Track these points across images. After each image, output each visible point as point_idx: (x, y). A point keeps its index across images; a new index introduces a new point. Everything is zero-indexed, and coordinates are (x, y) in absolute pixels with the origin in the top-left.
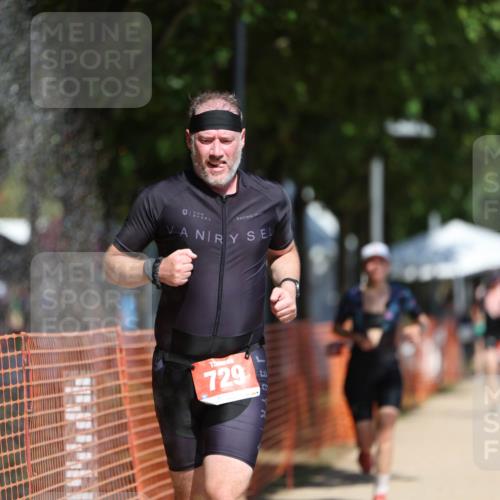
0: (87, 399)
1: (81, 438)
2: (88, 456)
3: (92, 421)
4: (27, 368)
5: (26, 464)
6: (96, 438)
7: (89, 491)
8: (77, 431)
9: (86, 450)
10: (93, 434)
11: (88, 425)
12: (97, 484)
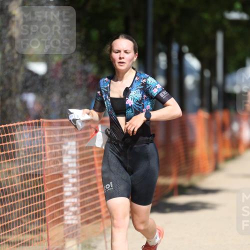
0: (74, 152)
1: (71, 172)
2: (75, 180)
3: (77, 163)
4: (43, 137)
5: (44, 184)
6: (78, 172)
7: (75, 198)
8: (69, 168)
9: (73, 177)
10: (77, 170)
11: (75, 165)
12: (79, 194)
